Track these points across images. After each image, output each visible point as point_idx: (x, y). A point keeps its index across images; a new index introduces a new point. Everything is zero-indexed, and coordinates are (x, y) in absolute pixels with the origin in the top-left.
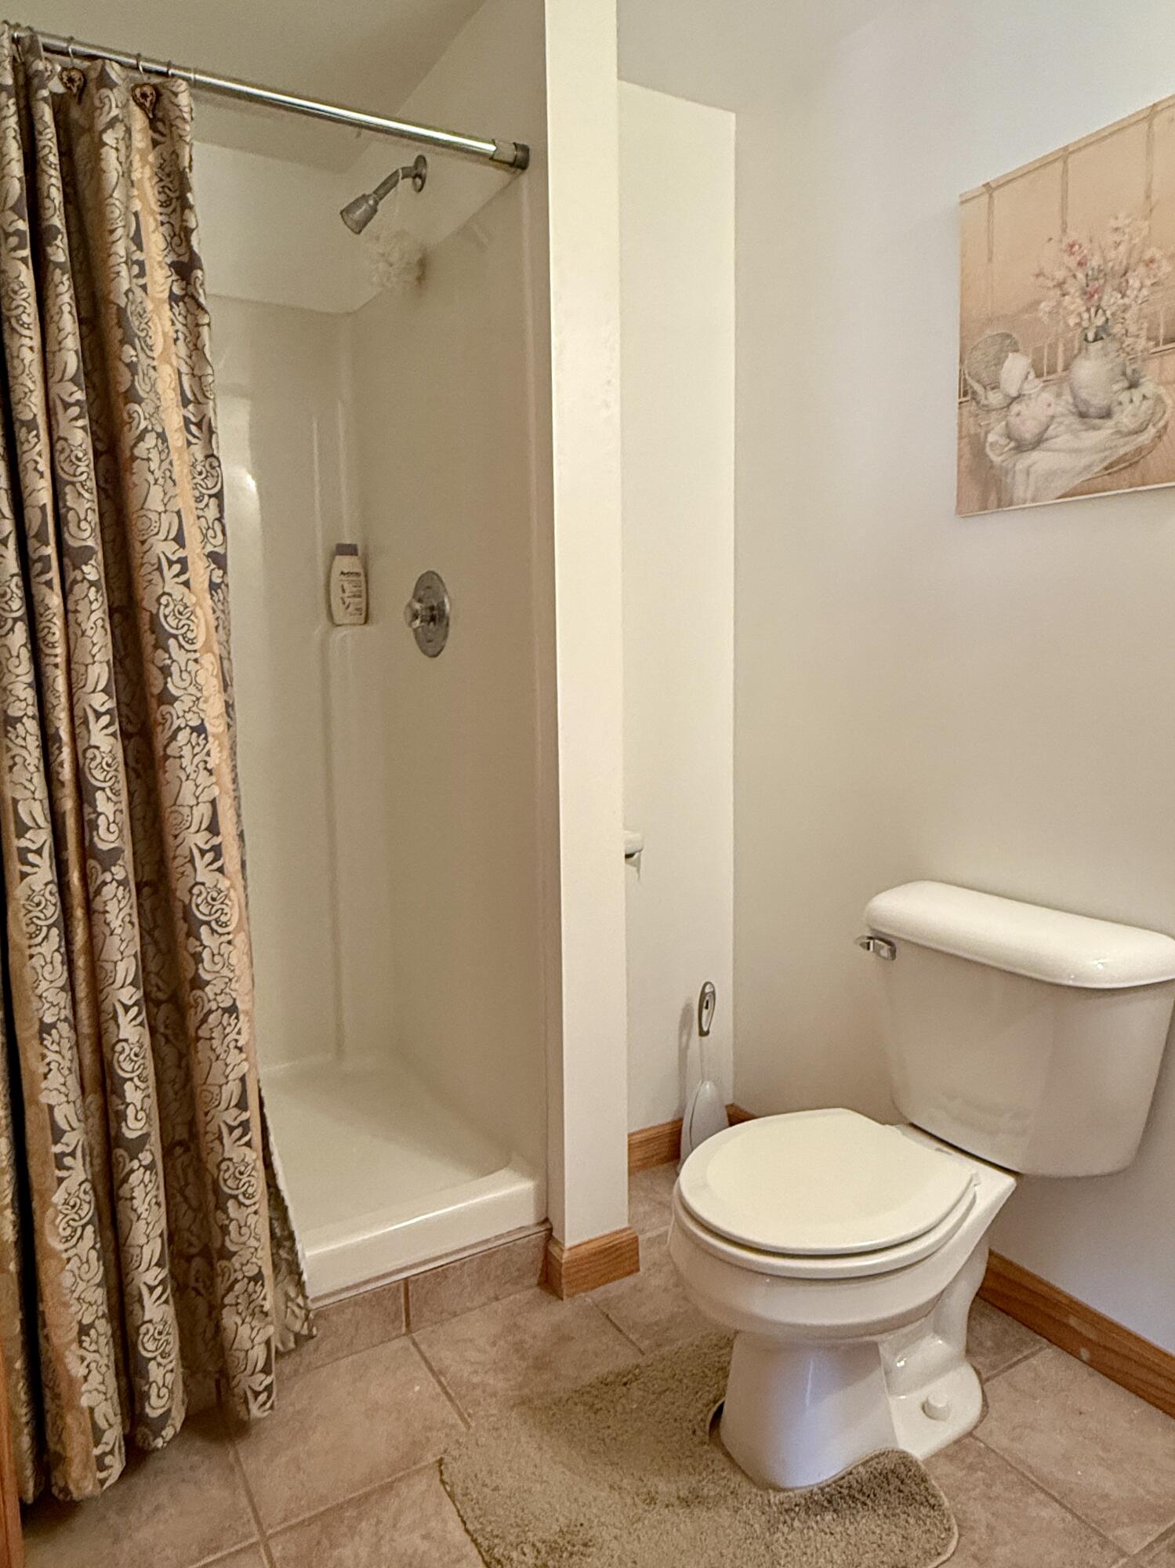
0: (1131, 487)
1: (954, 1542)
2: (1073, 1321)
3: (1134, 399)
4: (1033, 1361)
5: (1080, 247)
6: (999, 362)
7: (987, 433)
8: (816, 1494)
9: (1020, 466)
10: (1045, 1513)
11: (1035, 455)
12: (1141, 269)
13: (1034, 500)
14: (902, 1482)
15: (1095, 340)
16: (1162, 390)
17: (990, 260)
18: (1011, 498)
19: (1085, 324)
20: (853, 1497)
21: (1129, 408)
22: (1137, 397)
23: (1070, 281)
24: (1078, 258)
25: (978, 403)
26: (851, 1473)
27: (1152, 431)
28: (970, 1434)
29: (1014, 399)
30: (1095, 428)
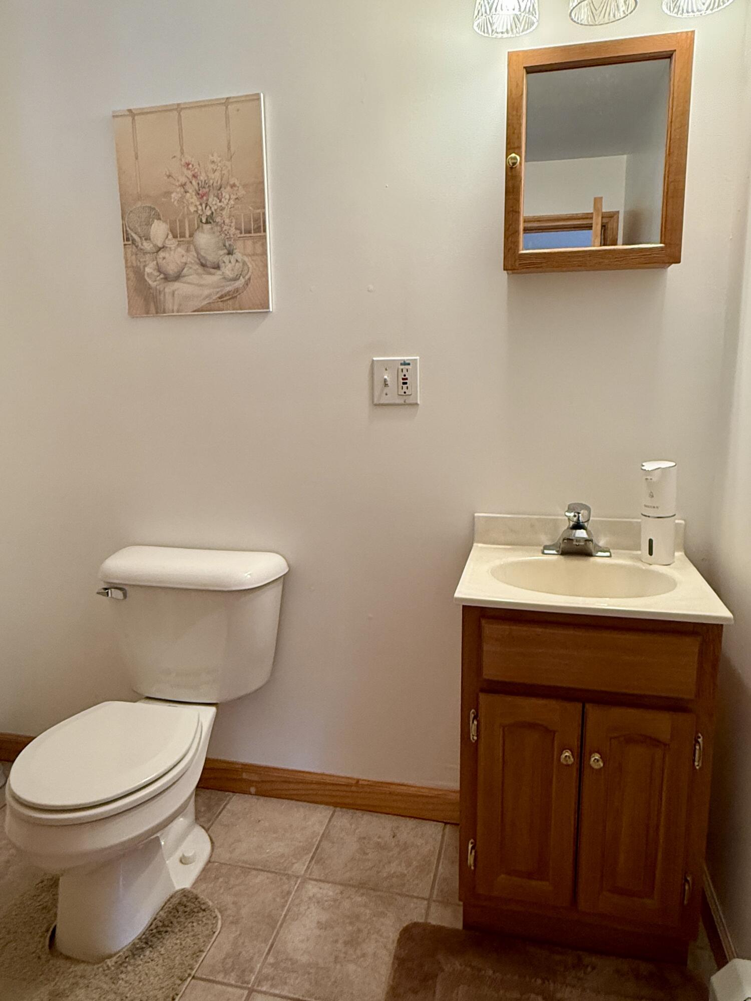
0: (234, 310)
1: (220, 922)
2: (245, 776)
3: (232, 261)
4: (228, 807)
5: (193, 166)
6: (149, 224)
7: (145, 266)
8: (138, 944)
9: (167, 290)
10: (258, 880)
11: (176, 285)
12: (229, 188)
13: (178, 312)
14: (185, 906)
15: (207, 222)
16: (246, 259)
17: (137, 158)
18: (164, 309)
19: (200, 212)
20: (160, 932)
21: (230, 266)
22: (233, 261)
23: (188, 184)
24: (193, 172)
25: (137, 247)
26: (155, 919)
27: (242, 281)
28: (209, 862)
29: (160, 249)
30: (211, 274)
